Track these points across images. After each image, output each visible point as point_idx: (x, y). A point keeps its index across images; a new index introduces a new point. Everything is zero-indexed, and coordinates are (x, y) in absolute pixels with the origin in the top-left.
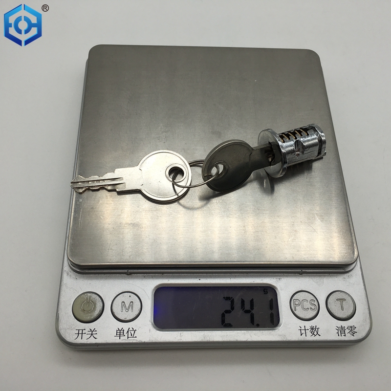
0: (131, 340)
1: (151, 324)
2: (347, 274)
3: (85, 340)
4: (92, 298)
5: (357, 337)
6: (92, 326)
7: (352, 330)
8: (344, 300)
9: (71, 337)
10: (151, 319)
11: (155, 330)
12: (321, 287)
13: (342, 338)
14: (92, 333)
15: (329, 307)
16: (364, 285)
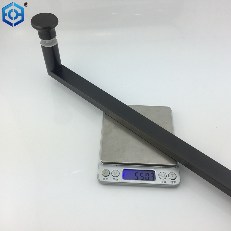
0: (117, 181)
4: (107, 171)
5: (176, 184)
6: (107, 177)
7: (175, 182)
8: (173, 175)
9: (102, 179)
10: (122, 176)
11: (123, 179)
12: (167, 171)
13: (172, 184)
14: (107, 179)
15: (169, 176)
16: (179, 171)
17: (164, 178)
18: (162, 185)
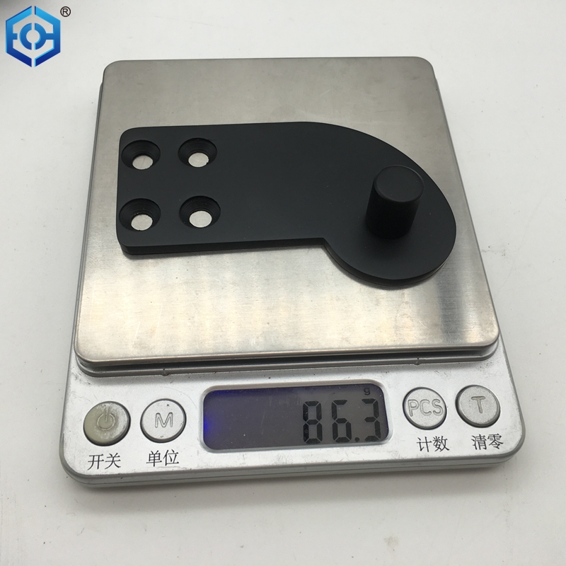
0: (171, 468)
1: (199, 443)
2: (486, 362)
3: (104, 469)
4: (112, 410)
5: (503, 449)
6: (113, 449)
7: (496, 440)
8: (483, 397)
9: (82, 467)
10: (200, 436)
11: (206, 452)
13: (482, 452)
14: (113, 459)
15: (461, 408)
16: (511, 376)
17: (436, 419)
18: (425, 464)
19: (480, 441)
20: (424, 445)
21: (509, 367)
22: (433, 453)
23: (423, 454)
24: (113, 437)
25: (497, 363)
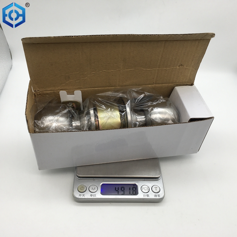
0: (95, 197)
1: (100, 193)
2: (158, 181)
3: (82, 197)
4: (83, 186)
6: (83, 193)
7: (159, 196)
8: (157, 187)
9: (77, 196)
11: (101, 195)
12: (150, 184)
13: (156, 198)
14: (83, 195)
15: (152, 189)
16: (163, 184)
17: (147, 191)
18: (144, 200)
19: (156, 196)
20: (144, 196)
21: (163, 182)
22: (146, 197)
23: (144, 197)
24: (84, 191)
25: (160, 181)
